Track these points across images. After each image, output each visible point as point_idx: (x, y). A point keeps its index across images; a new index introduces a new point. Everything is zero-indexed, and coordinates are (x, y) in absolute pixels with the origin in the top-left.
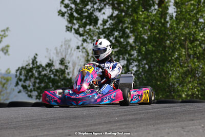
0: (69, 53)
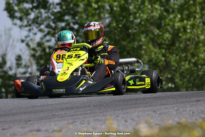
0: (10, 45)
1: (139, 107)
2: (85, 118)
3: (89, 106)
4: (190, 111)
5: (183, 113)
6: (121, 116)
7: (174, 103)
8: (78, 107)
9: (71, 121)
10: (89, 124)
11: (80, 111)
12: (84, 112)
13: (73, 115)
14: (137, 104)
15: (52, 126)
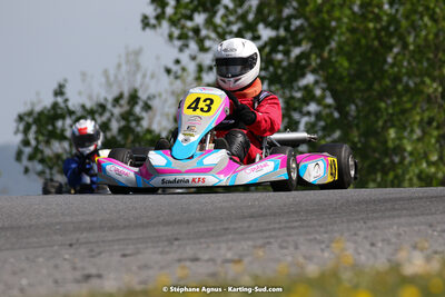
1: (399, 216)
2: (289, 235)
3: (297, 212)
6: (362, 233)
8: (275, 215)
9: (260, 242)
10: (296, 248)
11: (280, 222)
12: (288, 225)
13: (266, 230)
14: (395, 209)
15: (223, 251)
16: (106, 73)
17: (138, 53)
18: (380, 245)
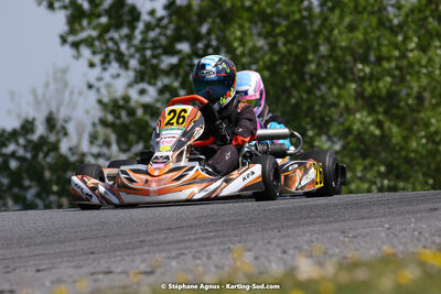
0: (66, 102)
1: (313, 224)
2: (204, 246)
3: (213, 223)
4: (414, 230)
5: (401, 235)
6: (275, 241)
7: (384, 216)
8: (192, 226)
9: (174, 253)
10: (209, 258)
11: (196, 233)
12: (203, 235)
13: (181, 241)
14: (309, 217)
15: (136, 264)
16: (34, 92)
17: (65, 71)
18: (291, 252)
